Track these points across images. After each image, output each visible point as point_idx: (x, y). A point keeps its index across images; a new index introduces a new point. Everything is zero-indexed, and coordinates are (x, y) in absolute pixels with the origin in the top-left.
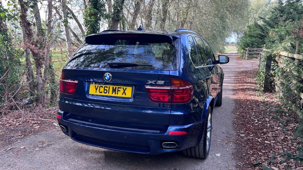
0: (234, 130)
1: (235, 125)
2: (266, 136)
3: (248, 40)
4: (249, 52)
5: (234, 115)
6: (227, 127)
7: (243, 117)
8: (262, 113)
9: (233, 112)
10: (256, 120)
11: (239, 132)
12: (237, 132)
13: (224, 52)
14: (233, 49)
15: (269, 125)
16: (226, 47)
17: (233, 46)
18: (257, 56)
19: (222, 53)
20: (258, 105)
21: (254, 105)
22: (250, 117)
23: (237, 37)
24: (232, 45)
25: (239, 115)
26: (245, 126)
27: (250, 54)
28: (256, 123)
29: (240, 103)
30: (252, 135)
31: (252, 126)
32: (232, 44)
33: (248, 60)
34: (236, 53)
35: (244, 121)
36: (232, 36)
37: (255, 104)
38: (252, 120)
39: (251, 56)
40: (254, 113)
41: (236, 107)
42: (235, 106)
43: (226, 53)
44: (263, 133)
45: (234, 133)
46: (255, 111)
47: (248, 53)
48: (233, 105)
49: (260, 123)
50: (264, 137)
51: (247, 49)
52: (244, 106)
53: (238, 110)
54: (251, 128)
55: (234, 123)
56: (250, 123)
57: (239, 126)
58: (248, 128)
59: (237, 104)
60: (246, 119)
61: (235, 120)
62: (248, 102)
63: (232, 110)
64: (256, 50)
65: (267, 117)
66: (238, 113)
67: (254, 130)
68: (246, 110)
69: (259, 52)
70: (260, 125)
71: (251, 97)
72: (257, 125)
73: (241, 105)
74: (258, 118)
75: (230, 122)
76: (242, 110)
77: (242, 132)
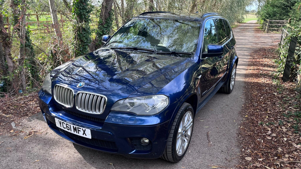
0: (238, 146)
1: (240, 138)
2: (281, 163)
3: (271, 10)
4: (270, 23)
5: (241, 119)
6: (229, 140)
7: (253, 123)
8: (278, 117)
9: (240, 113)
10: (270, 129)
11: (244, 152)
12: (242, 151)
13: (242, 22)
14: (253, 18)
15: (285, 139)
16: (245, 16)
17: (253, 14)
18: (279, 29)
19: (240, 23)
20: (274, 103)
21: (269, 103)
22: (262, 124)
23: (258, 6)
24: (252, 13)
25: (247, 119)
26: (254, 141)
27: (270, 26)
28: (269, 135)
29: (252, 97)
30: (261, 160)
31: (262, 141)
32: (253, 12)
33: (267, 32)
34: (255, 24)
35: (253, 131)
36: (253, 4)
37: (270, 101)
38: (264, 129)
39: (272, 28)
40: (267, 117)
41: (245, 104)
42: (244, 102)
43: (245, 23)
44: (276, 155)
45: (237, 150)
46: (269, 112)
47: (268, 25)
48: (242, 101)
49: (274, 135)
50: (278, 165)
51: (268, 20)
52: (256, 104)
53: (247, 110)
54: (262, 145)
55: (240, 133)
56: (260, 136)
57: (246, 140)
58: (257, 145)
59: (247, 99)
60: (256, 126)
61: (241, 127)
62: (262, 97)
63: (240, 110)
64: (278, 23)
65: (284, 125)
66: (247, 116)
67: (265, 150)
68: (257, 112)
69: (281, 24)
70: (273, 139)
71: (266, 89)
72: (270, 138)
73: (252, 102)
74: (273, 126)
75: (234, 131)
76: (252, 110)
77: (249, 151)
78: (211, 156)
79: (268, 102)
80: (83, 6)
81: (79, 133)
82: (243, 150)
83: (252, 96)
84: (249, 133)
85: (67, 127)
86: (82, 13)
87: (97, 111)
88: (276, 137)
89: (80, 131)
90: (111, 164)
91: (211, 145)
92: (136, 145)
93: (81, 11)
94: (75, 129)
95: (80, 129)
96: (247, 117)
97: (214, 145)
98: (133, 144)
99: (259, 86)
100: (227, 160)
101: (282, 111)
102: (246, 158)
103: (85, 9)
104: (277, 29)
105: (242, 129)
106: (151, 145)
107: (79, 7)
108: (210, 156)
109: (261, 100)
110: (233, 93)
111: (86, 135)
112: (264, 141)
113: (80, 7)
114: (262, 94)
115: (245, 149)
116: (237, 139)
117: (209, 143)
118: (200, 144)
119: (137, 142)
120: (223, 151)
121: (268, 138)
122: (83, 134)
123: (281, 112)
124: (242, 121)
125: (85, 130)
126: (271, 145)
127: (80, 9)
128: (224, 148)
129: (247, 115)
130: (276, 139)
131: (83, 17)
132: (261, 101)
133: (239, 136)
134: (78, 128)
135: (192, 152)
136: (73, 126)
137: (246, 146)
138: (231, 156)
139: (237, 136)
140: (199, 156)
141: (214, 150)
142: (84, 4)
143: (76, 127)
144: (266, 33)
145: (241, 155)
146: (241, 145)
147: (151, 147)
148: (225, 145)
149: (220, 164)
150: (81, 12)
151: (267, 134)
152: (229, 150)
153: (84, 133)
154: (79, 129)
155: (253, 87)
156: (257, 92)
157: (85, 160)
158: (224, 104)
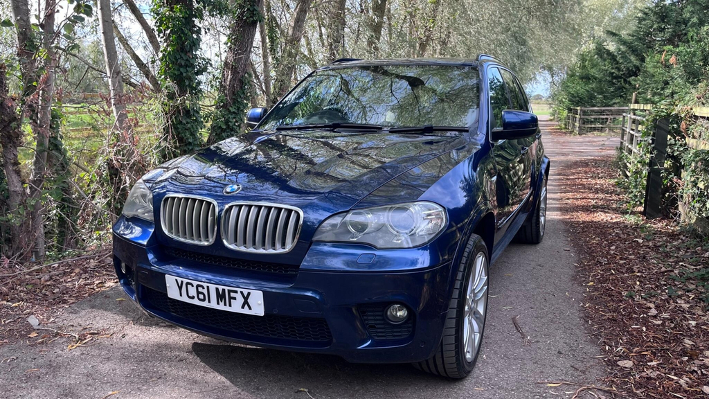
0: (592, 342)
1: (592, 325)
2: (700, 367)
3: (581, 87)
4: (584, 115)
5: (581, 289)
6: (569, 331)
7: (610, 296)
8: (662, 283)
9: (574, 278)
10: (652, 306)
11: (611, 351)
12: (605, 351)
14: (540, 111)
15: (693, 323)
17: (538, 103)
18: (604, 126)
20: (644, 257)
21: (633, 257)
22: (631, 297)
23: (551, 83)
24: (537, 101)
25: (596, 289)
26: (625, 329)
27: (584, 122)
28: (655, 317)
29: (590, 248)
30: (654, 363)
31: (644, 329)
32: (537, 99)
33: (579, 134)
34: (548, 121)
35: (616, 311)
36: (538, 79)
37: (633, 254)
38: (640, 306)
39: (588, 126)
40: (638, 283)
41: (579, 261)
42: (577, 258)
44: (684, 353)
45: (592, 349)
46: (638, 274)
47: (580, 119)
48: (570, 256)
49: (665, 315)
50: (696, 372)
51: (579, 108)
52: (604, 261)
53: (589, 272)
54: (645, 336)
55: (588, 317)
56: (636, 318)
57: (606, 329)
58: (636, 337)
59: (580, 251)
60: (621, 301)
61: (587, 305)
62: (613, 247)
63: (571, 273)
64: (601, 112)
65: (680, 297)
66: (592, 283)
67: (655, 345)
68: (612, 274)
69: (607, 115)
70: (667, 323)
71: (617, 233)
72: (660, 322)
73: (593, 257)
74: (656, 300)
75: (573, 315)
76: (599, 271)
77: (621, 350)
78: (536, 362)
79: (630, 255)
80: (187, 60)
81: (230, 305)
82: (607, 349)
83: (590, 246)
84: (608, 316)
85: (198, 293)
86: (184, 74)
87: (278, 245)
88: (671, 319)
89: (235, 298)
90: (302, 389)
91: (530, 342)
92: (373, 327)
93: (182, 70)
94: (221, 296)
95: (236, 292)
96: (593, 285)
97: (538, 342)
98: (367, 324)
99: (600, 228)
100: (577, 370)
101: (666, 272)
102: (619, 363)
103: (189, 67)
104: (600, 126)
105: (589, 308)
106: (410, 325)
107: (177, 60)
108: (534, 363)
109: (612, 252)
110: (547, 242)
111: (250, 308)
112: (647, 329)
113: (179, 61)
114: (611, 243)
115: (611, 346)
116: (585, 329)
117: (523, 338)
118: (504, 340)
119: (377, 318)
120: (561, 353)
121: (654, 321)
122: (243, 307)
123: (663, 272)
124: (584, 293)
125: (249, 294)
126: (666, 335)
127: (181, 66)
128: (561, 345)
129: (591, 281)
130: (672, 322)
131: (187, 84)
132: (614, 253)
133: (588, 322)
134: (230, 291)
135: (490, 358)
136: (217, 289)
137: (609, 339)
138: (582, 362)
139: (582, 321)
140: (510, 364)
141: (539, 351)
142: (188, 54)
143: (224, 290)
144: (578, 136)
145: (606, 357)
146: (599, 339)
147: (410, 329)
148: (562, 341)
149: (563, 377)
150: (182, 73)
151: (649, 314)
152: (575, 351)
153: (246, 303)
154: (232, 295)
155: (586, 229)
156: (598, 239)
157: (236, 385)
158: (533, 264)
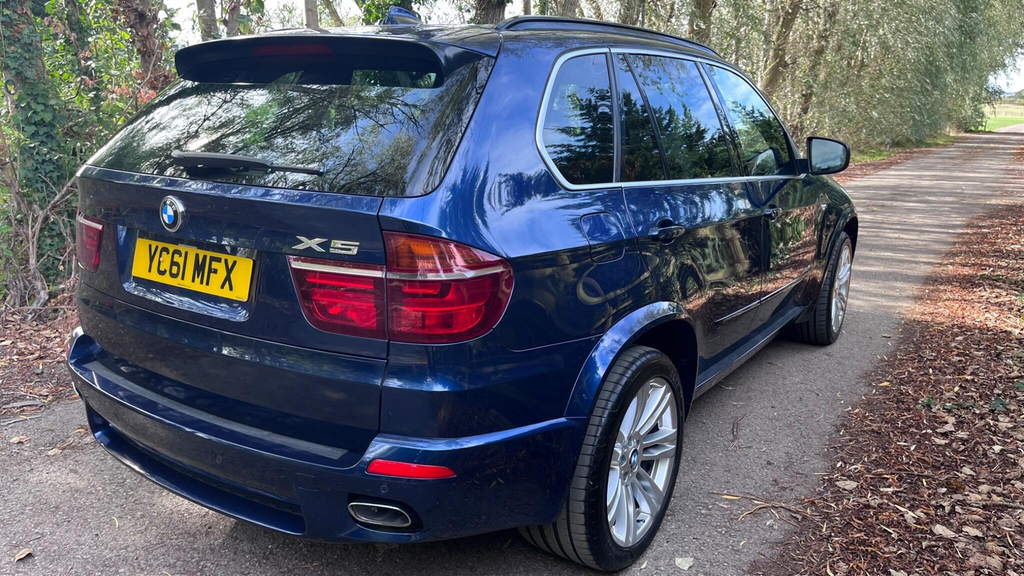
0: (825, 455)
1: (843, 436)
2: (956, 503)
5: (864, 390)
7: (899, 402)
8: (997, 392)
9: (867, 375)
10: (952, 420)
11: (841, 469)
12: (834, 467)
13: (980, 128)
15: (997, 448)
19: (971, 131)
20: (999, 355)
21: (981, 353)
22: (928, 407)
25: (886, 391)
26: (884, 446)
28: (945, 435)
29: (924, 336)
30: (890, 489)
31: (913, 447)
35: (892, 422)
37: (986, 349)
38: (934, 418)
40: (957, 389)
41: (893, 354)
42: (892, 349)
43: (990, 132)
45: (818, 464)
46: (970, 378)
48: (885, 345)
49: (962, 434)
50: (943, 507)
52: (930, 356)
53: (895, 369)
54: (907, 457)
55: (843, 425)
56: (912, 434)
57: (858, 442)
58: (891, 456)
59: (906, 339)
60: (909, 410)
61: (857, 411)
62: (960, 338)
63: (867, 366)
65: (1008, 413)
66: (886, 384)
67: (913, 468)
70: (954, 445)
72: (943, 442)
73: (918, 348)
74: (967, 414)
75: (826, 420)
76: (910, 369)
77: (856, 469)
78: (728, 470)
79: (979, 350)
82: (839, 465)
83: (926, 334)
84: (875, 426)
88: (967, 440)
96: (886, 387)
97: (749, 447)
100: (777, 485)
101: (1017, 378)
102: (840, 483)
105: (856, 414)
108: (725, 471)
109: (953, 344)
110: (863, 325)
112: (918, 448)
114: (964, 331)
115: (845, 463)
116: (829, 440)
120: (770, 464)
121: (936, 440)
123: (1013, 378)
124: (865, 395)
126: (941, 459)
128: (778, 455)
129: (888, 381)
130: (963, 444)
132: (955, 346)
133: (839, 431)
137: (852, 455)
138: (792, 477)
139: (832, 430)
141: (743, 459)
145: (828, 475)
146: (838, 453)
148: (784, 450)
149: (752, 491)
151: (938, 430)
152: (793, 463)
155: (942, 310)
156: (947, 324)
